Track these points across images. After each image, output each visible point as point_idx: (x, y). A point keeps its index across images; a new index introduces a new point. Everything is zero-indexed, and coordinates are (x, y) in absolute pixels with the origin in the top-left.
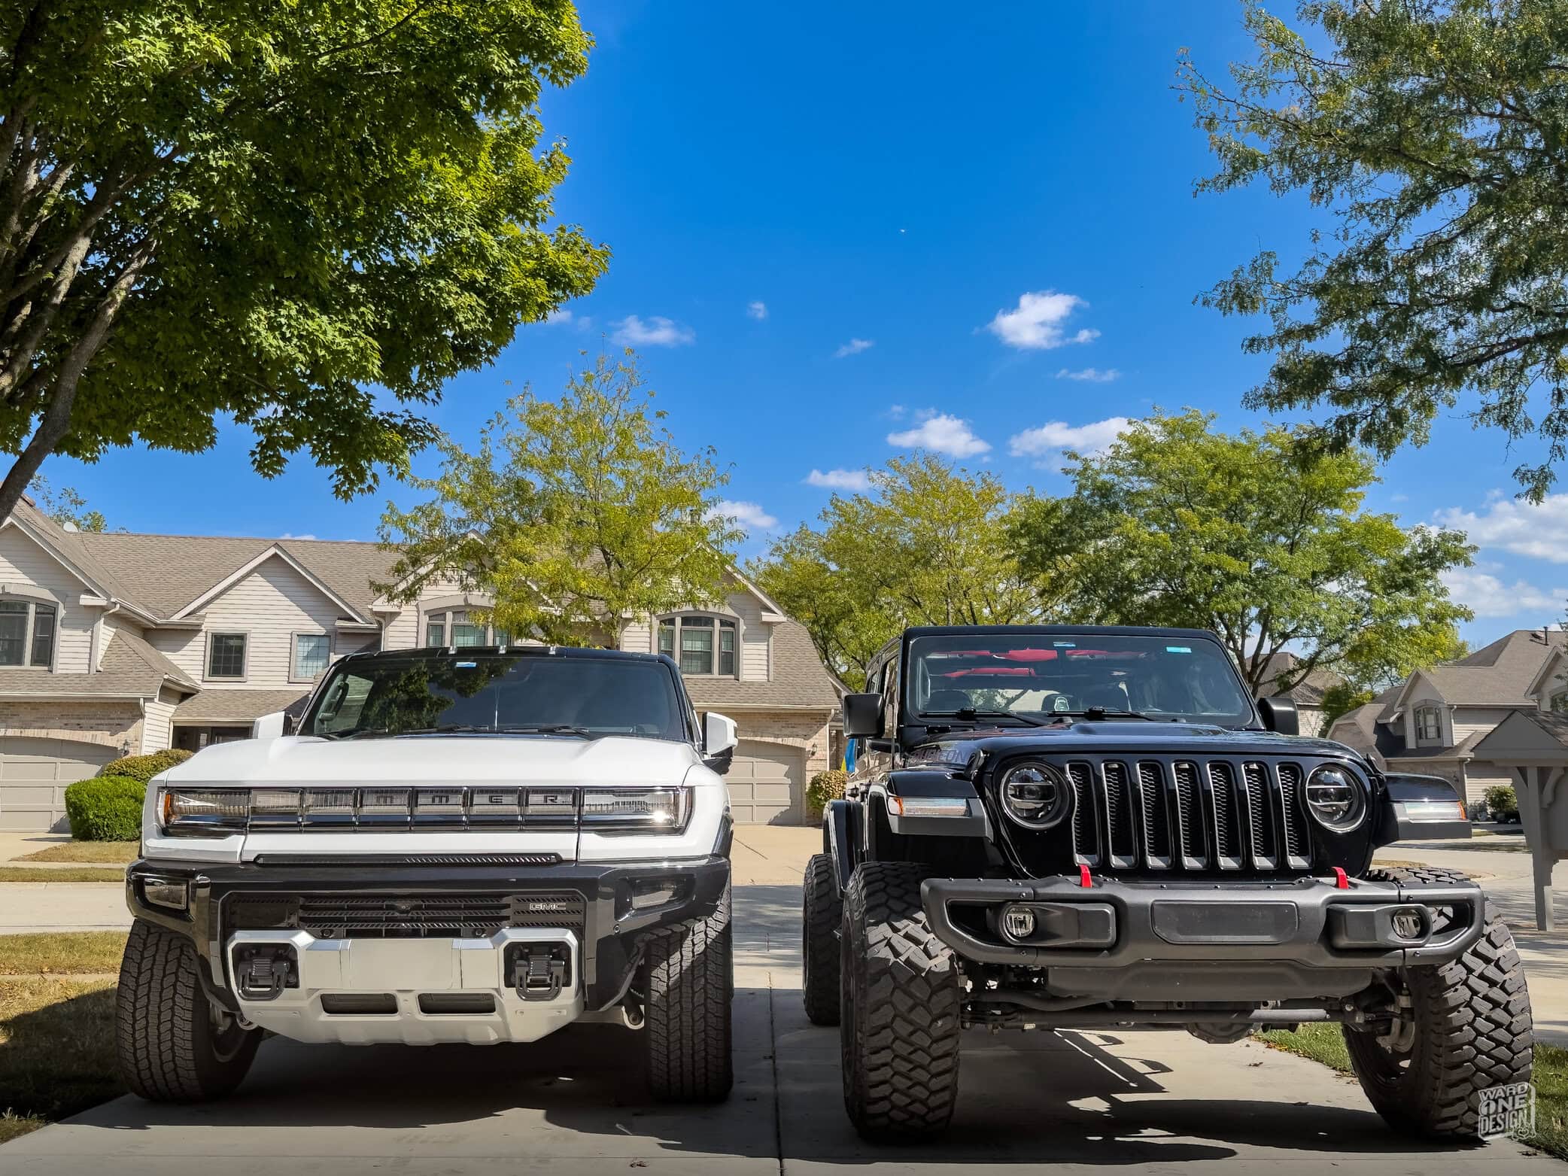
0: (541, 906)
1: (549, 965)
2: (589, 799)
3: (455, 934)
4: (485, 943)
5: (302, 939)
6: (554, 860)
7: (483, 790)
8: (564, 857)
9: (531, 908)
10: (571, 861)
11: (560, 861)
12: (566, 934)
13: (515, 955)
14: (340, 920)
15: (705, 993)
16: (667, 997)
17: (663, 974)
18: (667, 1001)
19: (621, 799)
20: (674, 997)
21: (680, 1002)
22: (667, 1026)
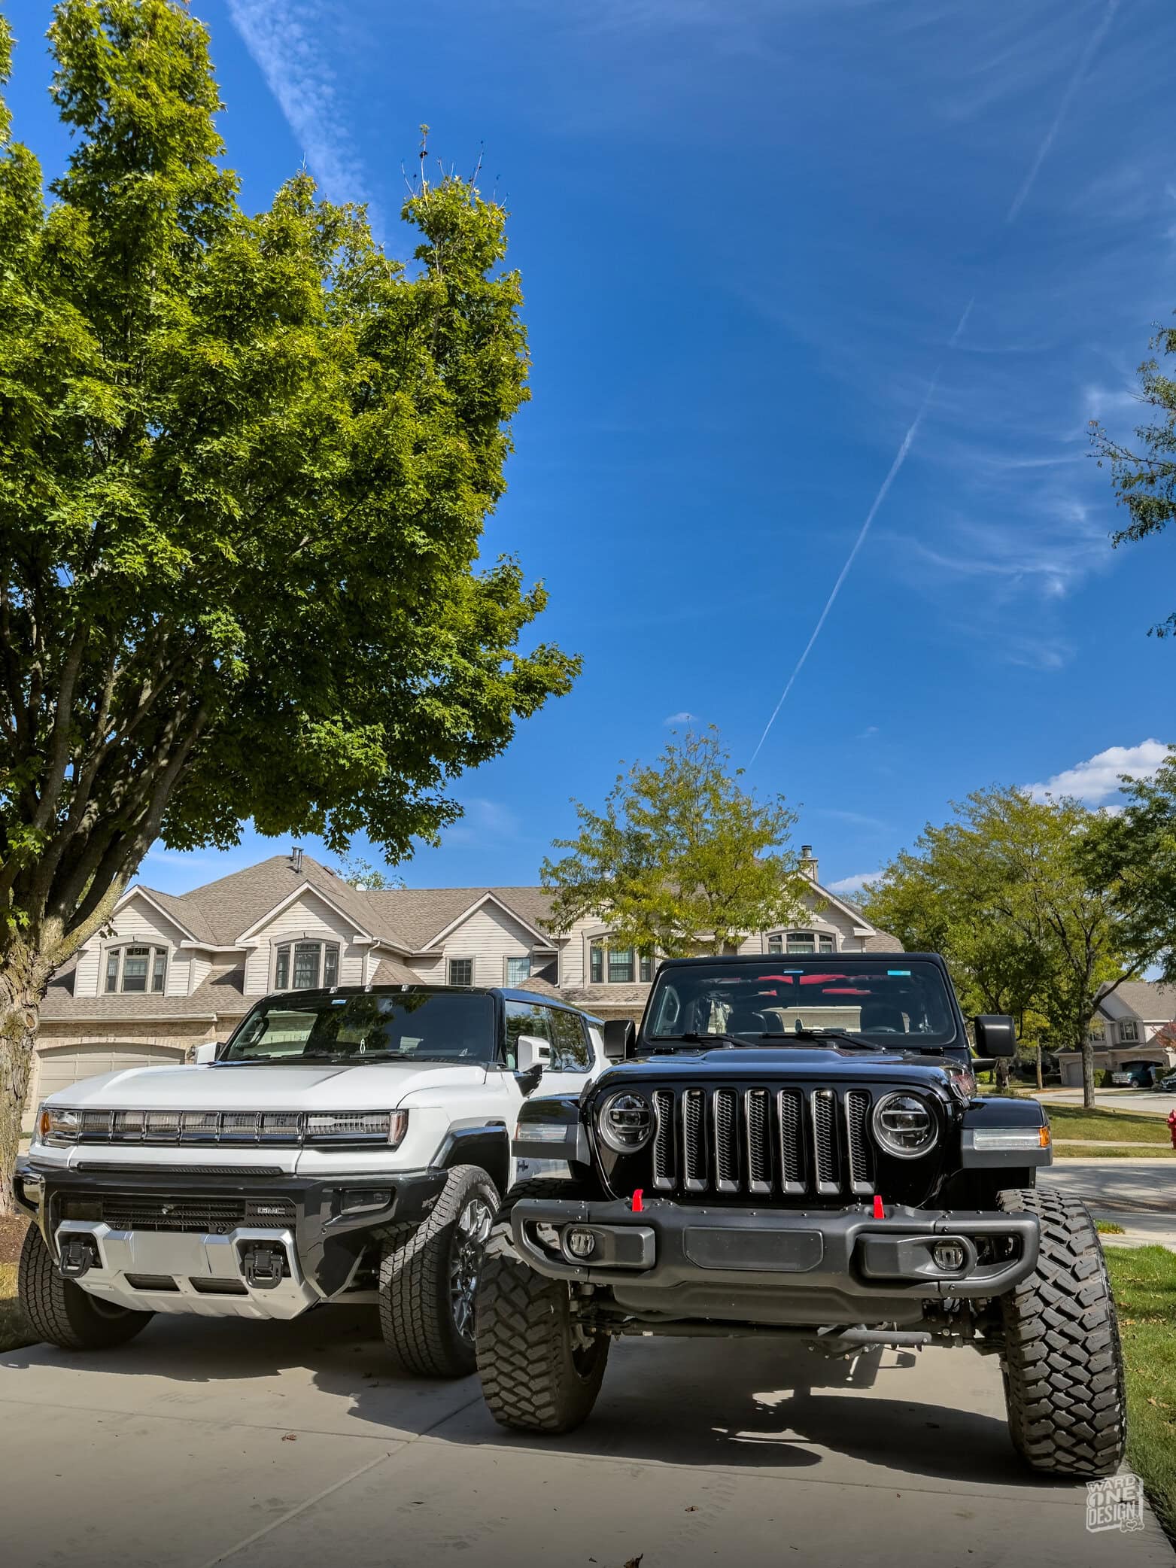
0: (266, 1210)
1: (270, 1260)
2: (313, 1122)
3: (204, 1230)
4: (225, 1238)
5: (101, 1230)
6: (275, 1174)
7: (233, 1114)
8: (285, 1170)
9: (259, 1211)
10: (290, 1174)
11: (282, 1174)
12: (281, 1234)
13: (245, 1247)
14: (128, 1215)
15: (421, 1285)
16: (391, 1288)
17: (389, 1268)
18: (391, 1292)
19: (339, 1121)
20: (396, 1288)
21: (401, 1292)
22: (391, 1312)
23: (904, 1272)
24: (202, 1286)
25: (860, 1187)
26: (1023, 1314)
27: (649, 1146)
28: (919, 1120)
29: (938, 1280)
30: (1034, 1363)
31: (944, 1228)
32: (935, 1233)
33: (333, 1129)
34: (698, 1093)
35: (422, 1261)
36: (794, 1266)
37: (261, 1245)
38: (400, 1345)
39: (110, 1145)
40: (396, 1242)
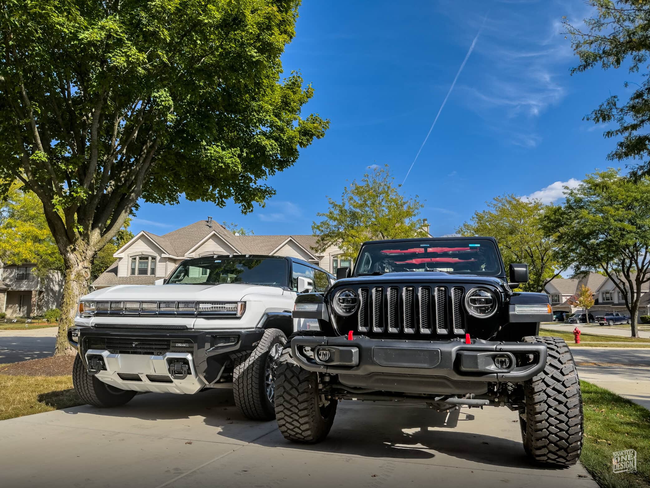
0: (180, 345)
1: (182, 367)
2: (201, 306)
3: (152, 354)
4: (161, 357)
5: (105, 354)
6: (184, 328)
7: (164, 302)
8: (188, 327)
9: (177, 345)
10: (191, 329)
11: (187, 329)
12: (187, 355)
13: (171, 361)
14: (118, 347)
15: (252, 379)
16: (238, 380)
17: (238, 372)
18: (238, 382)
19: (214, 306)
20: (241, 380)
21: (243, 382)
22: (238, 391)
23: (481, 368)
24: (152, 379)
25: (457, 331)
26: (536, 390)
27: (356, 313)
28: (487, 301)
29: (497, 373)
30: (540, 413)
31: (501, 349)
32: (496, 351)
33: (211, 309)
34: (380, 289)
35: (252, 368)
36: (426, 365)
37: (178, 360)
38: (242, 405)
39: (109, 316)
40: (241, 360)
